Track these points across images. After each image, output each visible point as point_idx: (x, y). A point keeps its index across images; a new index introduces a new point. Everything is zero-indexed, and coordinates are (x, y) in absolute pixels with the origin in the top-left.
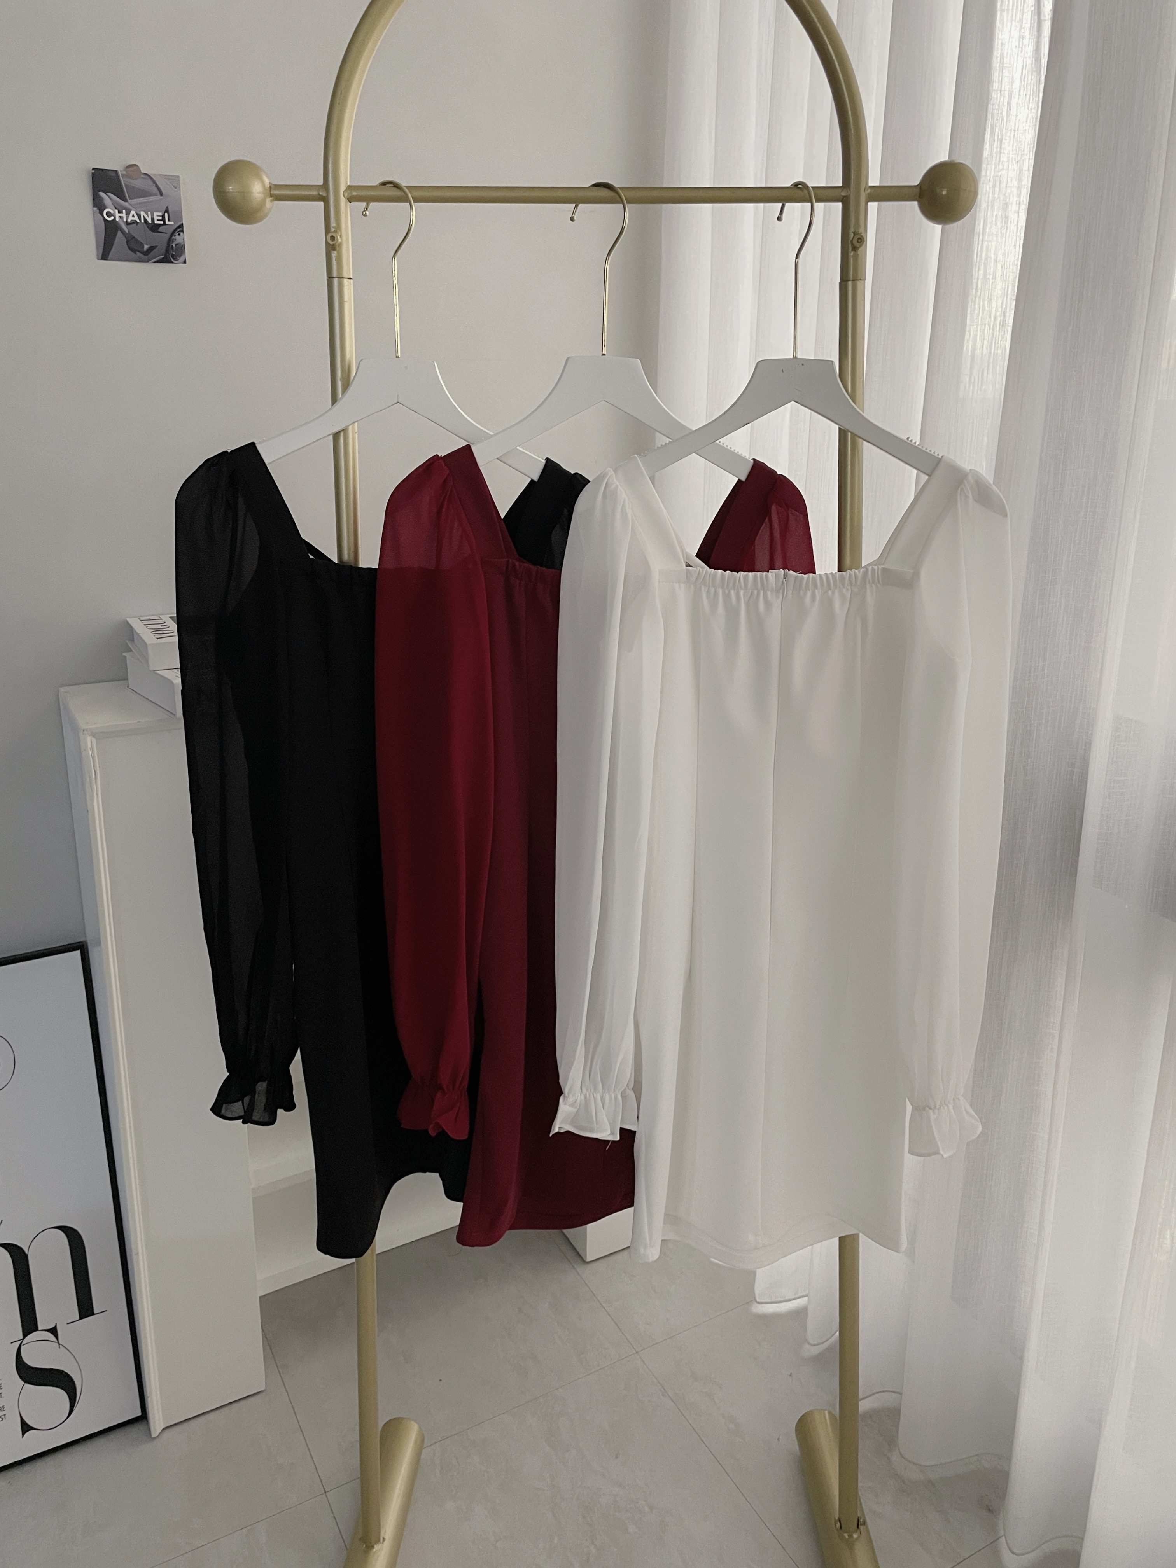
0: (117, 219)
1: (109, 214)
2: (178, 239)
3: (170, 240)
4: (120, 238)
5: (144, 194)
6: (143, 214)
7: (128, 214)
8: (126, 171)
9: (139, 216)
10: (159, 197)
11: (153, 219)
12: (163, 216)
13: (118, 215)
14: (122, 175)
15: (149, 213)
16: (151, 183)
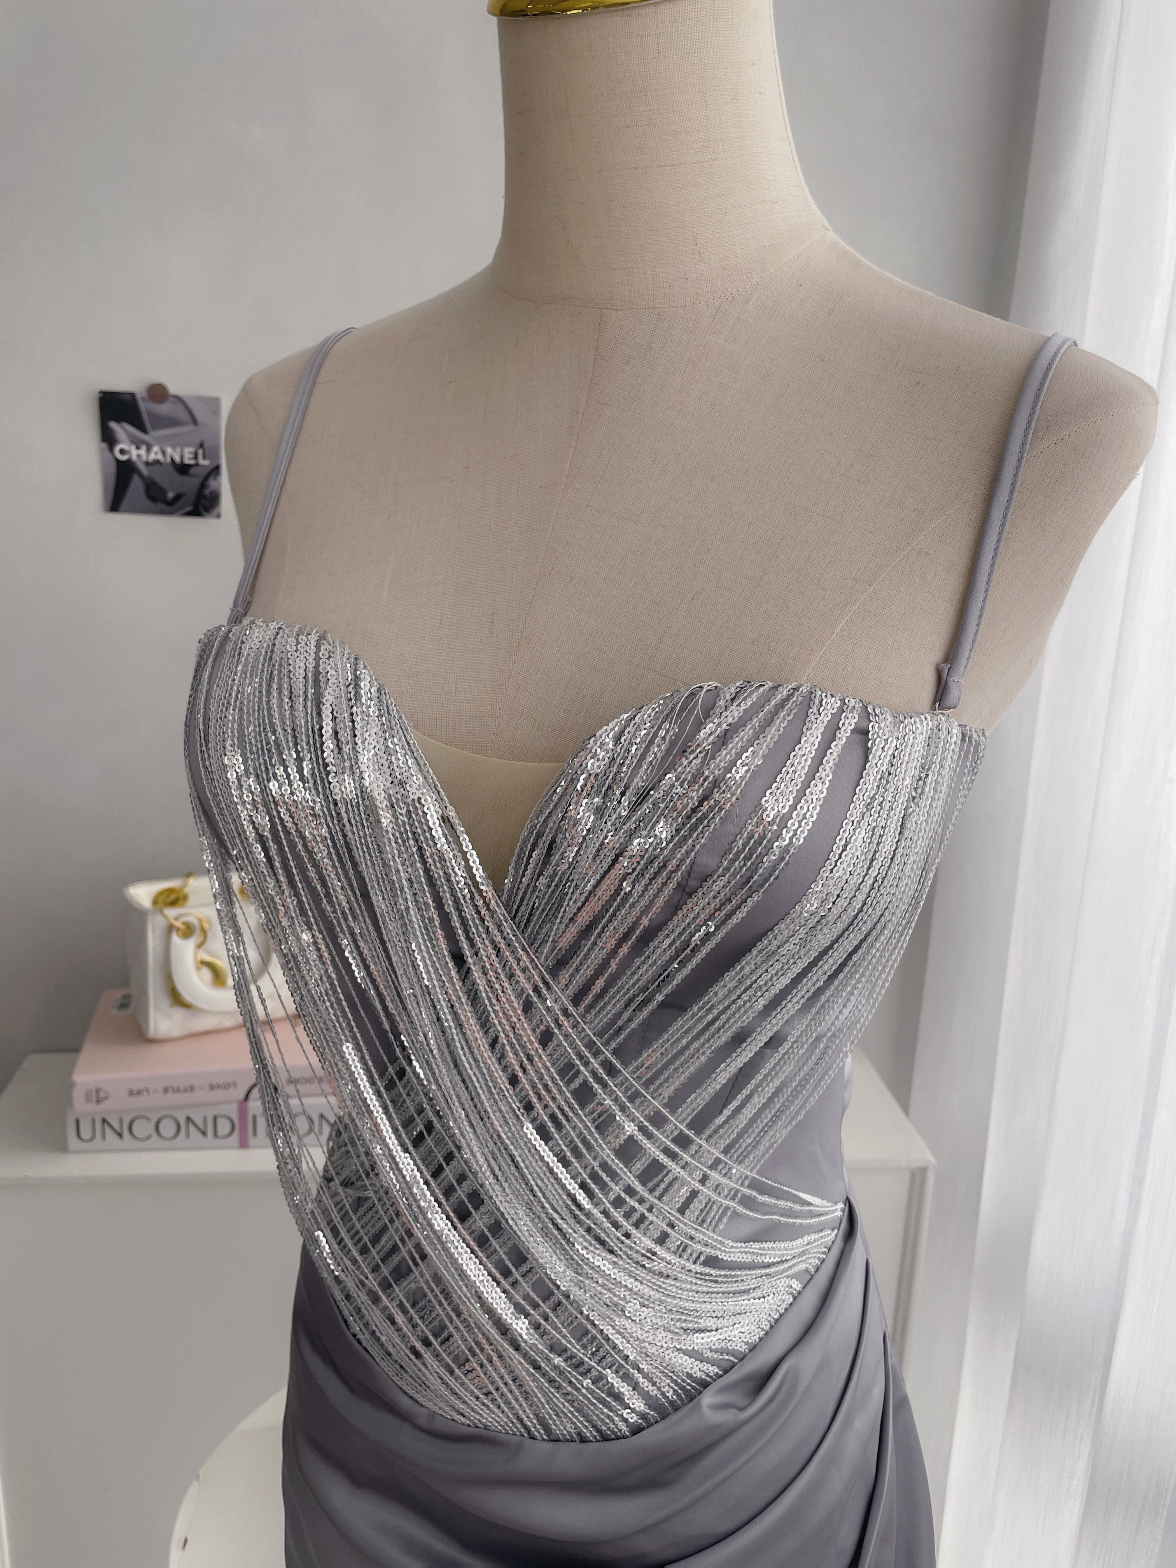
0: (134, 458)
1: (122, 451)
2: (212, 484)
3: (203, 485)
4: (136, 486)
5: (171, 422)
6: (169, 450)
7: (149, 450)
8: (148, 393)
9: (164, 453)
10: (190, 428)
11: (182, 457)
12: (196, 454)
13: (134, 452)
14: (143, 399)
15: (178, 450)
16: (180, 407)
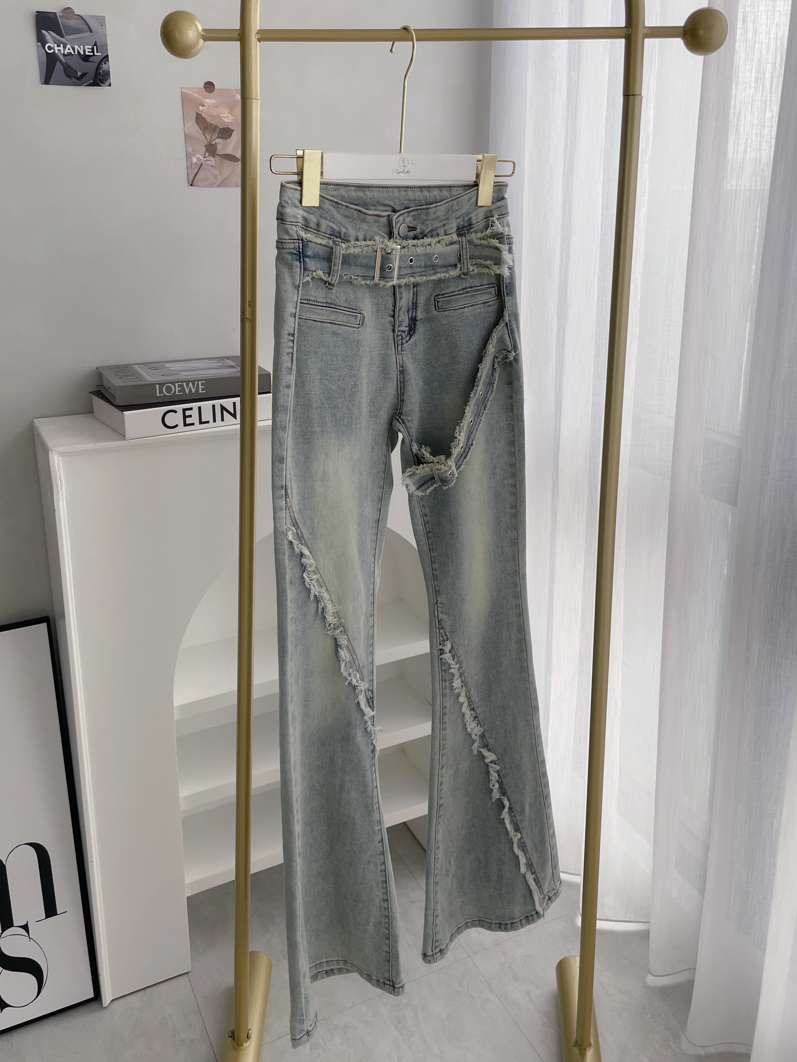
0: (56, 52)
1: (50, 48)
2: (104, 66)
3: (98, 67)
5: (77, 31)
6: (76, 47)
7: (65, 47)
8: (62, 13)
9: (74, 49)
10: (89, 34)
11: (84, 51)
12: (93, 49)
13: (56, 48)
15: (82, 46)
16: (81, 22)
